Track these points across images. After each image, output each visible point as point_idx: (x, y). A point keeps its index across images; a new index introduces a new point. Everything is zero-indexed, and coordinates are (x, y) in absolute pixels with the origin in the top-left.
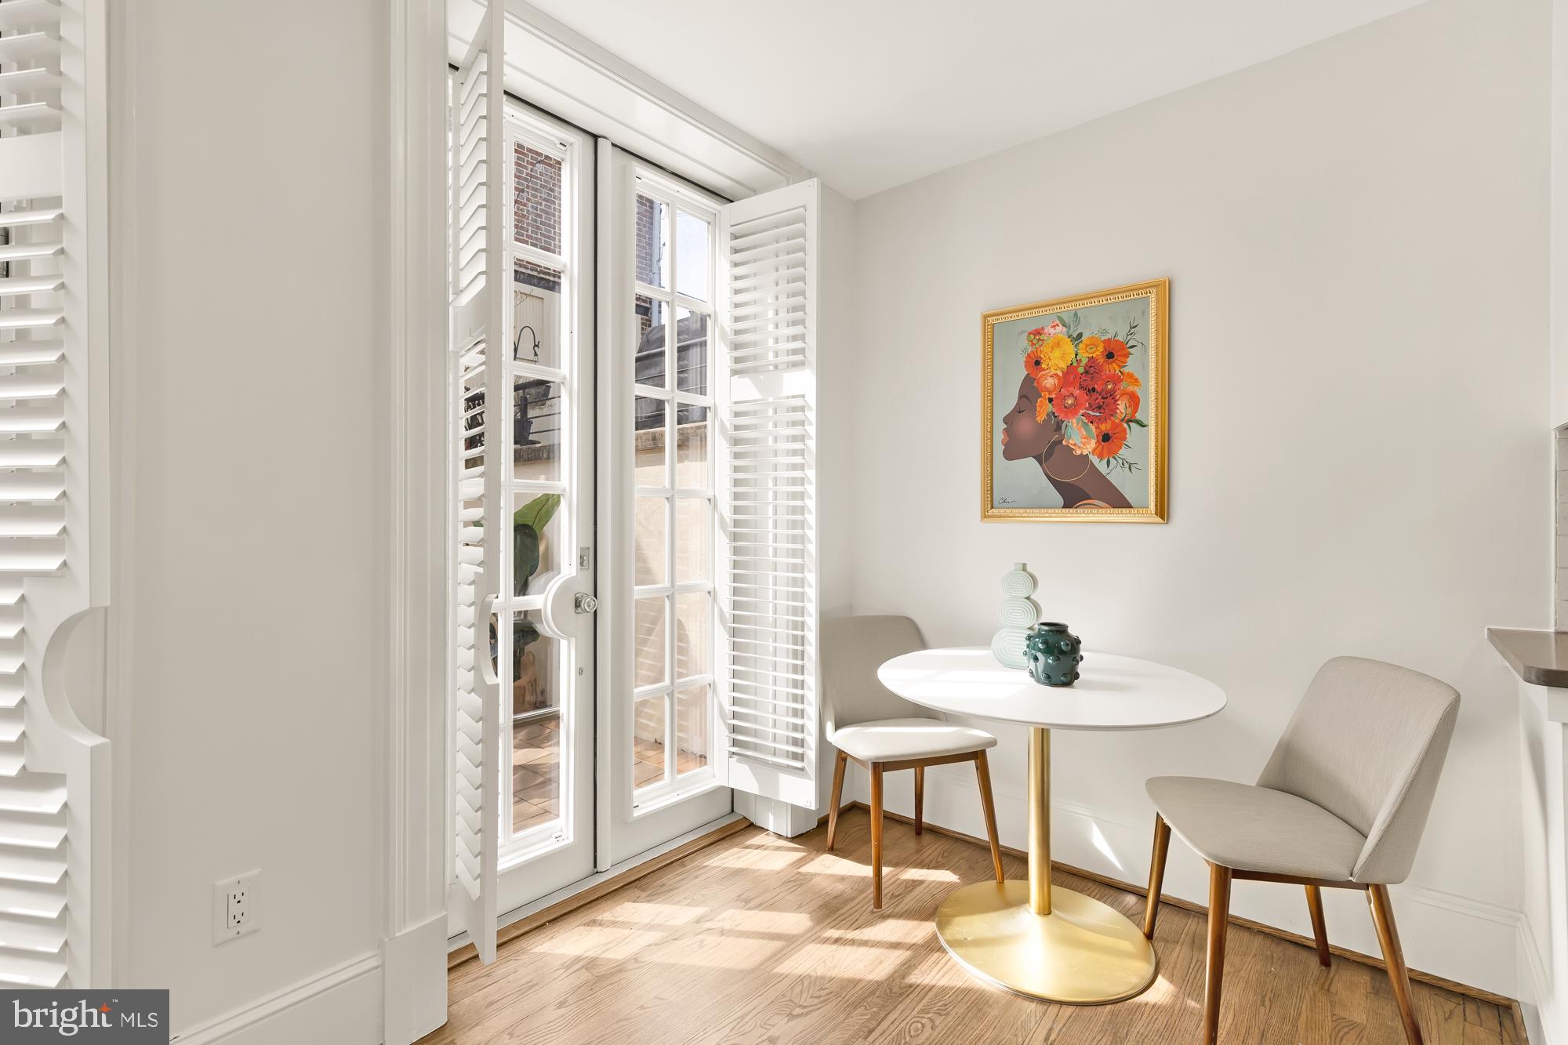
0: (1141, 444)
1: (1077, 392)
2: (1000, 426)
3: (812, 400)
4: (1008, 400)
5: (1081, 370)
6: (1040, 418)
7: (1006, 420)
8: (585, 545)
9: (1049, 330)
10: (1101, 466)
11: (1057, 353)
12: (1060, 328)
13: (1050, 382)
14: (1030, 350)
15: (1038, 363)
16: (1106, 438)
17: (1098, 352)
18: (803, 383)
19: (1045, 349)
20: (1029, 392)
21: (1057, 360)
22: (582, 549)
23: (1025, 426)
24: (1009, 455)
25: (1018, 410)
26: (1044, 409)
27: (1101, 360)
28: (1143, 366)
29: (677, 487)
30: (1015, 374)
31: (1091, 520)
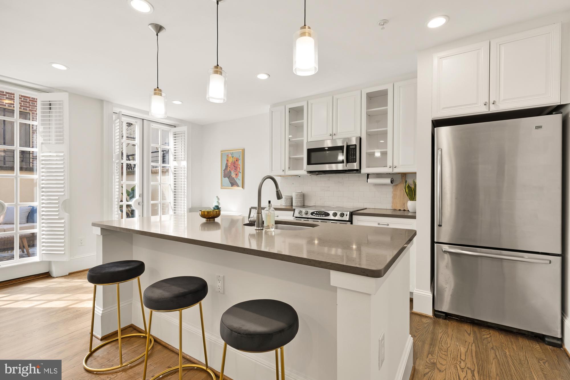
0: (240, 175)
1: (233, 166)
2: (223, 172)
3: (186, 167)
4: (224, 168)
5: (233, 163)
6: (228, 171)
7: (224, 171)
8: (141, 193)
9: (229, 155)
10: (236, 180)
11: (230, 159)
12: (231, 155)
13: (229, 164)
14: (227, 158)
15: (228, 161)
16: (236, 175)
17: (235, 160)
18: (184, 164)
19: (229, 158)
20: (227, 166)
21: (231, 160)
22: (140, 194)
23: (226, 172)
24: (225, 177)
25: (225, 169)
26: (229, 169)
27: (236, 161)
28: (240, 162)
29: (162, 182)
30: (225, 162)
31: (235, 188)
